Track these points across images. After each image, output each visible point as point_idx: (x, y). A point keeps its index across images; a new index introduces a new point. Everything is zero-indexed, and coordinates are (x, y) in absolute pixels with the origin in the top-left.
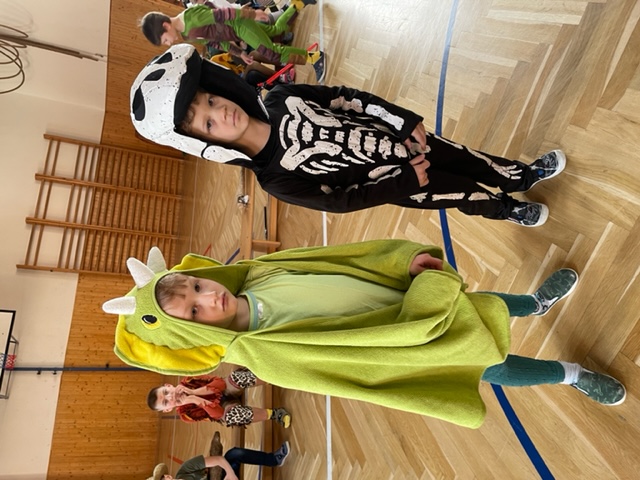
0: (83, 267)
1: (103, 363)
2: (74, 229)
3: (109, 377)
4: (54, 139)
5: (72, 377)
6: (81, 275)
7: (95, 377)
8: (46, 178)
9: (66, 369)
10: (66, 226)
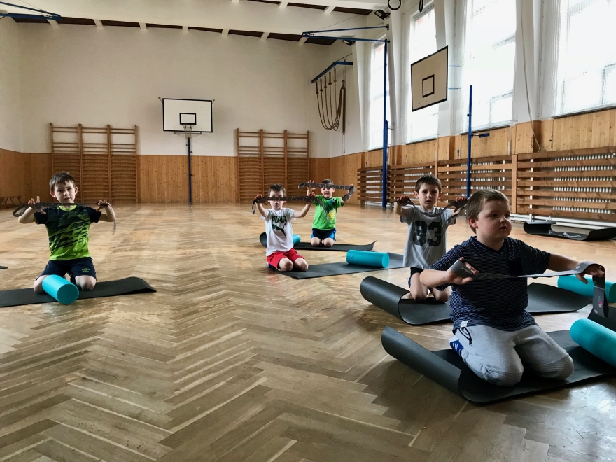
0: (240, 158)
1: (193, 172)
2: (260, 151)
3: (186, 176)
4: (308, 136)
5: (186, 160)
6: (236, 158)
7: (186, 170)
8: (286, 135)
9: (189, 157)
10: (261, 148)
